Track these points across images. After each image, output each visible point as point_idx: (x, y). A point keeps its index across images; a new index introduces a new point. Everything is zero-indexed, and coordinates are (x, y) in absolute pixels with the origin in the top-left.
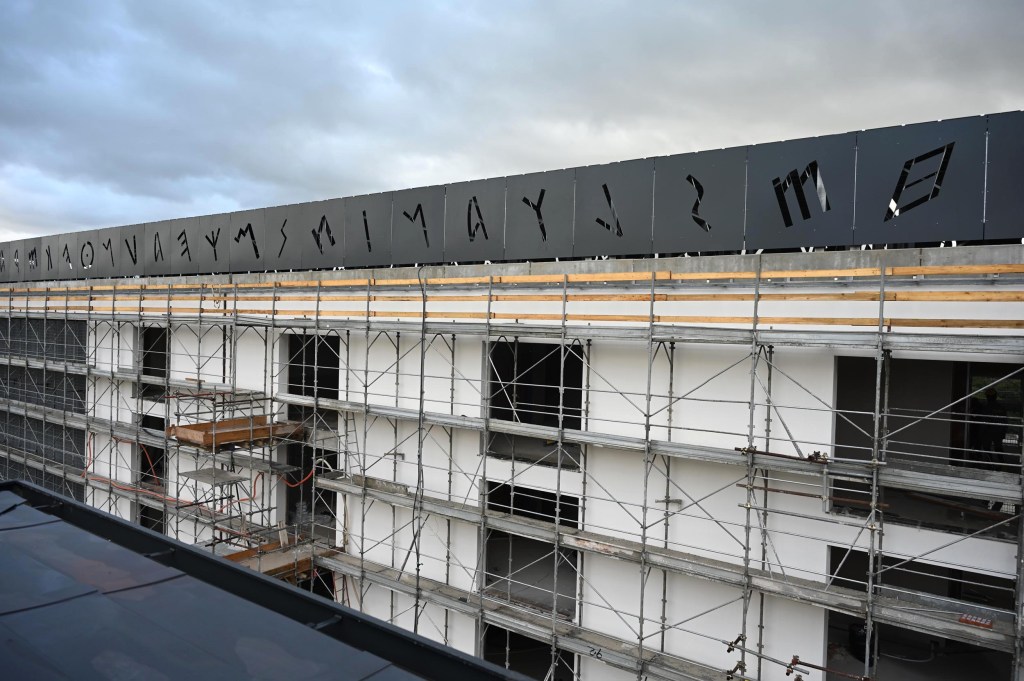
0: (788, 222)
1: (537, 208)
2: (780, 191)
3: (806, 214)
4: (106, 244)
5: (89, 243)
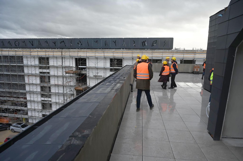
0: (143, 46)
1: (115, 42)
2: (142, 43)
3: (145, 46)
4: (23, 42)
5: (17, 41)
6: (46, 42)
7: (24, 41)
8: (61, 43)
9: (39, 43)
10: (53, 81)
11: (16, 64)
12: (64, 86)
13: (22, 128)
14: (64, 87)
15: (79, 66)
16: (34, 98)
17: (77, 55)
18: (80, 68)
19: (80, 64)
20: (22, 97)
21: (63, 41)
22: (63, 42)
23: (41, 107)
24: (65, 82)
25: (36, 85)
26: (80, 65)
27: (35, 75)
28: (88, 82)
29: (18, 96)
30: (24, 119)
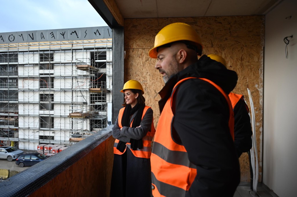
4: (20, 35)
5: (12, 35)
6: (52, 34)
7: (22, 34)
8: (71, 34)
9: (42, 36)
10: (58, 84)
11: (7, 63)
12: (73, 91)
13: (7, 153)
14: (73, 93)
15: (96, 61)
16: (29, 110)
17: (93, 45)
18: (97, 63)
19: (97, 57)
20: (12, 111)
21: (75, 31)
22: (74, 33)
23: (38, 123)
24: (75, 84)
25: (33, 91)
26: (96, 59)
27: (33, 78)
28: (108, 82)
29: (6, 111)
30: (12, 142)
